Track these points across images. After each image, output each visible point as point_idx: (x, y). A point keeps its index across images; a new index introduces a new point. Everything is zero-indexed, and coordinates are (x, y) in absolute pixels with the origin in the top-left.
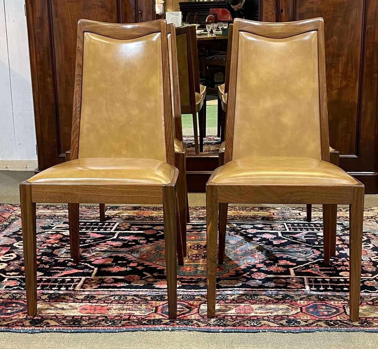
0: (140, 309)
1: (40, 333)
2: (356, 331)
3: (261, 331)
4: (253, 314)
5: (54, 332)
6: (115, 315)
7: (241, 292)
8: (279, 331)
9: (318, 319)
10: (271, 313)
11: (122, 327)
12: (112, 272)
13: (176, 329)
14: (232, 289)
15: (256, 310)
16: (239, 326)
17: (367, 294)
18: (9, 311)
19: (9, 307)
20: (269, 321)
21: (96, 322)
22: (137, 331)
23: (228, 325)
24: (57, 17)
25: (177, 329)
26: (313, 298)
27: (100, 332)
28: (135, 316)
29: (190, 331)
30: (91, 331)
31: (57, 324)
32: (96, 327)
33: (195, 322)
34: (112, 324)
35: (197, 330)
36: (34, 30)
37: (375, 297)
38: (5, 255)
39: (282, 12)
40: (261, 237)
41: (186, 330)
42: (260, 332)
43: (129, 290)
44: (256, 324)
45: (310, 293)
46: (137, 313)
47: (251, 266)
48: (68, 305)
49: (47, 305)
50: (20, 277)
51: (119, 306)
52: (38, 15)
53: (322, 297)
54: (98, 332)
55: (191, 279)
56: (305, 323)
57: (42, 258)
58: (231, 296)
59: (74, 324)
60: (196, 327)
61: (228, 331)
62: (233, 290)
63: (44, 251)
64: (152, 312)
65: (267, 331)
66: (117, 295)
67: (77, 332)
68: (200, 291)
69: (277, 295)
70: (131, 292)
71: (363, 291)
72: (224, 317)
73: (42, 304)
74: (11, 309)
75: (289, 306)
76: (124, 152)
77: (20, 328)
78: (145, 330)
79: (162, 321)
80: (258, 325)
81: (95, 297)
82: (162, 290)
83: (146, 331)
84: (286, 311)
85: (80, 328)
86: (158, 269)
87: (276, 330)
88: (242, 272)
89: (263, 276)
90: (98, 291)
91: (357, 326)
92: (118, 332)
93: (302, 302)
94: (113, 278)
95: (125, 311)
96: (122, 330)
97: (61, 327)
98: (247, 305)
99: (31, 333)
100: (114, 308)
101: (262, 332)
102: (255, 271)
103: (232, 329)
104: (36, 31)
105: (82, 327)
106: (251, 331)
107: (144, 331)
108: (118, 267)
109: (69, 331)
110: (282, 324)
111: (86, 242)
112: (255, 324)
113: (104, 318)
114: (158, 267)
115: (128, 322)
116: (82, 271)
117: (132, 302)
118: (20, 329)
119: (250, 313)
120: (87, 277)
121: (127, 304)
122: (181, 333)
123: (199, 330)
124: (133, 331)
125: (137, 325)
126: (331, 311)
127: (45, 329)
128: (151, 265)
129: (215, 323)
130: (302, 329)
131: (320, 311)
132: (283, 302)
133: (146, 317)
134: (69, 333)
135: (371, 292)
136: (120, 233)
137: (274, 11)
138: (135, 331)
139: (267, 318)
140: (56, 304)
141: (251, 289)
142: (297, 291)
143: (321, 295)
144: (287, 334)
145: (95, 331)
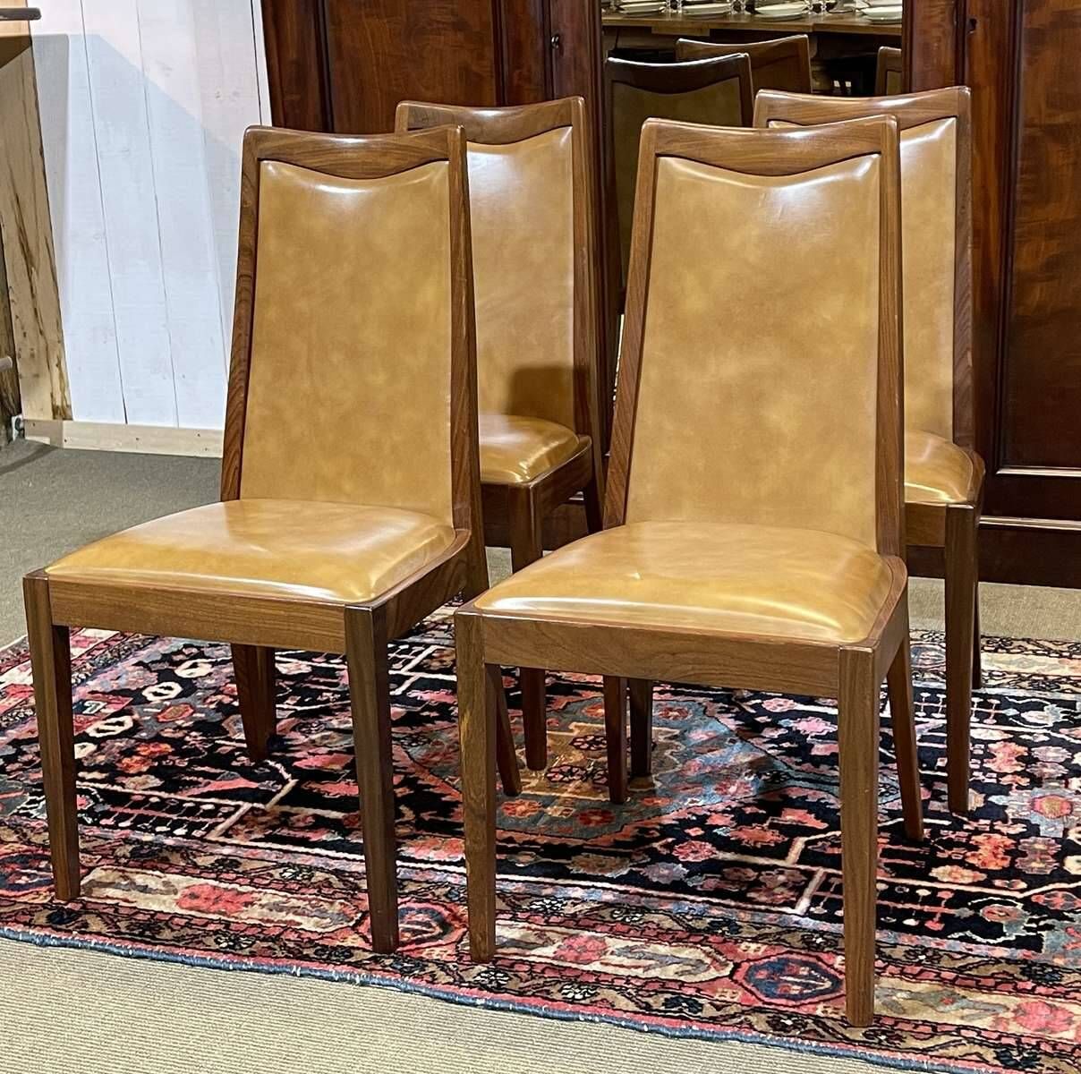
0: (323, 914)
1: (59, 946)
2: (839, 1056)
3: (581, 1019)
4: (596, 966)
5: (91, 948)
6: (252, 922)
7: (608, 897)
8: (631, 1024)
9: (760, 1004)
10: (647, 968)
11: (249, 956)
12: (326, 796)
13: (373, 980)
14: (590, 884)
15: (612, 953)
16: (533, 995)
17: (962, 947)
18: (24, 880)
19: (30, 868)
20: (621, 991)
21: (197, 936)
22: (280, 972)
23: (506, 991)
24: (340, 57)
25: (376, 981)
26: (795, 939)
27: (192, 965)
28: (295, 931)
30: (171, 957)
31: (105, 930)
32: (187, 948)
33: (432, 968)
34: (229, 946)
35: (423, 991)
36: (283, 96)
37: (978, 959)
38: (109, 721)
39: (974, 28)
40: (789, 729)
41: (397, 987)
42: (578, 1020)
43: (332, 853)
44: (581, 997)
45: (797, 923)
46: (308, 924)
47: (694, 818)
48: (164, 879)
49: (116, 873)
50: (102, 786)
51: (279, 898)
52: (292, 54)
53: (819, 940)
55: (510, 840)
56: (712, 1012)
57: (187, 738)
58: (575, 905)
59: (141, 934)
60: (424, 983)
61: (497, 1005)
62: (593, 886)
63: (203, 715)
64: (345, 924)
65: (597, 1019)
66: (294, 866)
67: (138, 957)
68: (507, 880)
69: (699, 917)
70: (332, 862)
71: (956, 935)
72: (512, 966)
73: (105, 870)
74: (28, 875)
75: (708, 955)
76: (348, 487)
77: (20, 928)
78: (298, 974)
79: (352, 955)
80: (584, 998)
81: (238, 864)
82: (412, 865)
83: (302, 975)
84: (689, 968)
85: (149, 948)
86: (443, 799)
87: (622, 1019)
88: (658, 834)
89: (706, 851)
90: (256, 847)
91: (851, 1042)
92: (234, 969)
93: (754, 946)
94: (315, 816)
95: (284, 913)
96: (244, 967)
97: (110, 937)
98: (597, 938)
99: (38, 945)
100: (263, 902)
101: (586, 1020)
102: (693, 834)
103: (509, 1002)
104: (288, 98)
105: (156, 944)
106: (556, 1015)
107: (295, 974)
108: (348, 783)
109: (122, 952)
110: (648, 1007)
111: (319, 698)
112: (578, 996)
113: (221, 927)
114: (444, 795)
115: (269, 948)
116: (254, 785)
117: (316, 891)
118: (19, 930)
119: (589, 962)
120: (255, 805)
121: (303, 894)
122: (381, 994)
123: (428, 992)
124: (270, 973)
125: (286, 957)
126: (815, 986)
127: (73, 939)
128: (434, 787)
129: (478, 978)
130: (694, 1028)
131: (786, 981)
132: (700, 943)
133: (322, 938)
135: (979, 939)
136: (421, 679)
138: (274, 973)
139: (622, 982)
140: (137, 873)
141: (641, 890)
142: (768, 911)
143: (822, 933)
144: (647, 1037)
145: (180, 959)
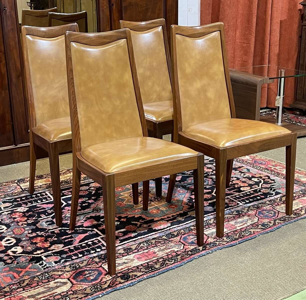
0: (173, 246)
1: (138, 283)
3: (257, 236)
4: (239, 228)
5: (147, 279)
7: (211, 217)
10: (246, 224)
11: (182, 260)
15: (235, 224)
16: (243, 237)
18: (92, 278)
19: (86, 275)
21: (163, 263)
22: (193, 259)
26: (252, 208)
28: (178, 251)
29: (221, 249)
30: (168, 270)
31: (142, 273)
32: (168, 266)
33: (217, 243)
34: (175, 261)
39: (113, 6)
51: (157, 248)
54: (173, 269)
56: (271, 224)
58: (210, 221)
59: (152, 269)
64: (182, 245)
67: (160, 274)
69: (232, 212)
75: (248, 217)
77: (121, 285)
79: (199, 249)
84: (251, 220)
85: (159, 270)
88: (191, 204)
93: (251, 212)
95: (166, 250)
97: (146, 274)
98: (227, 224)
99: (133, 286)
100: (156, 251)
109: (156, 275)
113: (162, 259)
115: (182, 257)
116: (87, 234)
119: (236, 228)
121: (159, 245)
125: (189, 256)
129: (229, 239)
131: (267, 215)
132: (243, 216)
133: (185, 250)
134: (156, 276)
137: (108, 5)
141: (213, 213)
142: (238, 206)
143: (254, 205)
